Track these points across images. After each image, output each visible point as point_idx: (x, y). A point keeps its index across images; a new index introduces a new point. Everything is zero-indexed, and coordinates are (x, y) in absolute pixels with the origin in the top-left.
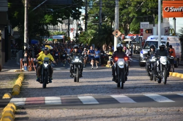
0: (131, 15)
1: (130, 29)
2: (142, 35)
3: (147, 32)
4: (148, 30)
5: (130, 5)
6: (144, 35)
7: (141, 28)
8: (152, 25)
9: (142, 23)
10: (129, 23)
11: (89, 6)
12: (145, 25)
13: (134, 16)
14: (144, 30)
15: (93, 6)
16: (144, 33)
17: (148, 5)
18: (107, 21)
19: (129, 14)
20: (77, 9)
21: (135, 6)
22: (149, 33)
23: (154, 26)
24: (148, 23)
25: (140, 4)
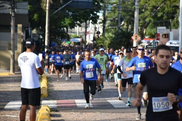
0: (147, 20)
1: (146, 33)
2: (158, 39)
3: (164, 36)
4: (165, 35)
5: (146, 9)
6: (160, 39)
7: (158, 32)
8: (169, 30)
9: (158, 28)
10: (146, 28)
11: (108, 10)
12: (162, 30)
13: (150, 21)
14: (161, 35)
15: (111, 10)
16: (161, 37)
17: (164, 9)
18: (124, 25)
19: (145, 18)
20: (95, 13)
21: (152, 10)
22: (165, 37)
23: (171, 31)
24: (165, 28)
25: (156, 9)
